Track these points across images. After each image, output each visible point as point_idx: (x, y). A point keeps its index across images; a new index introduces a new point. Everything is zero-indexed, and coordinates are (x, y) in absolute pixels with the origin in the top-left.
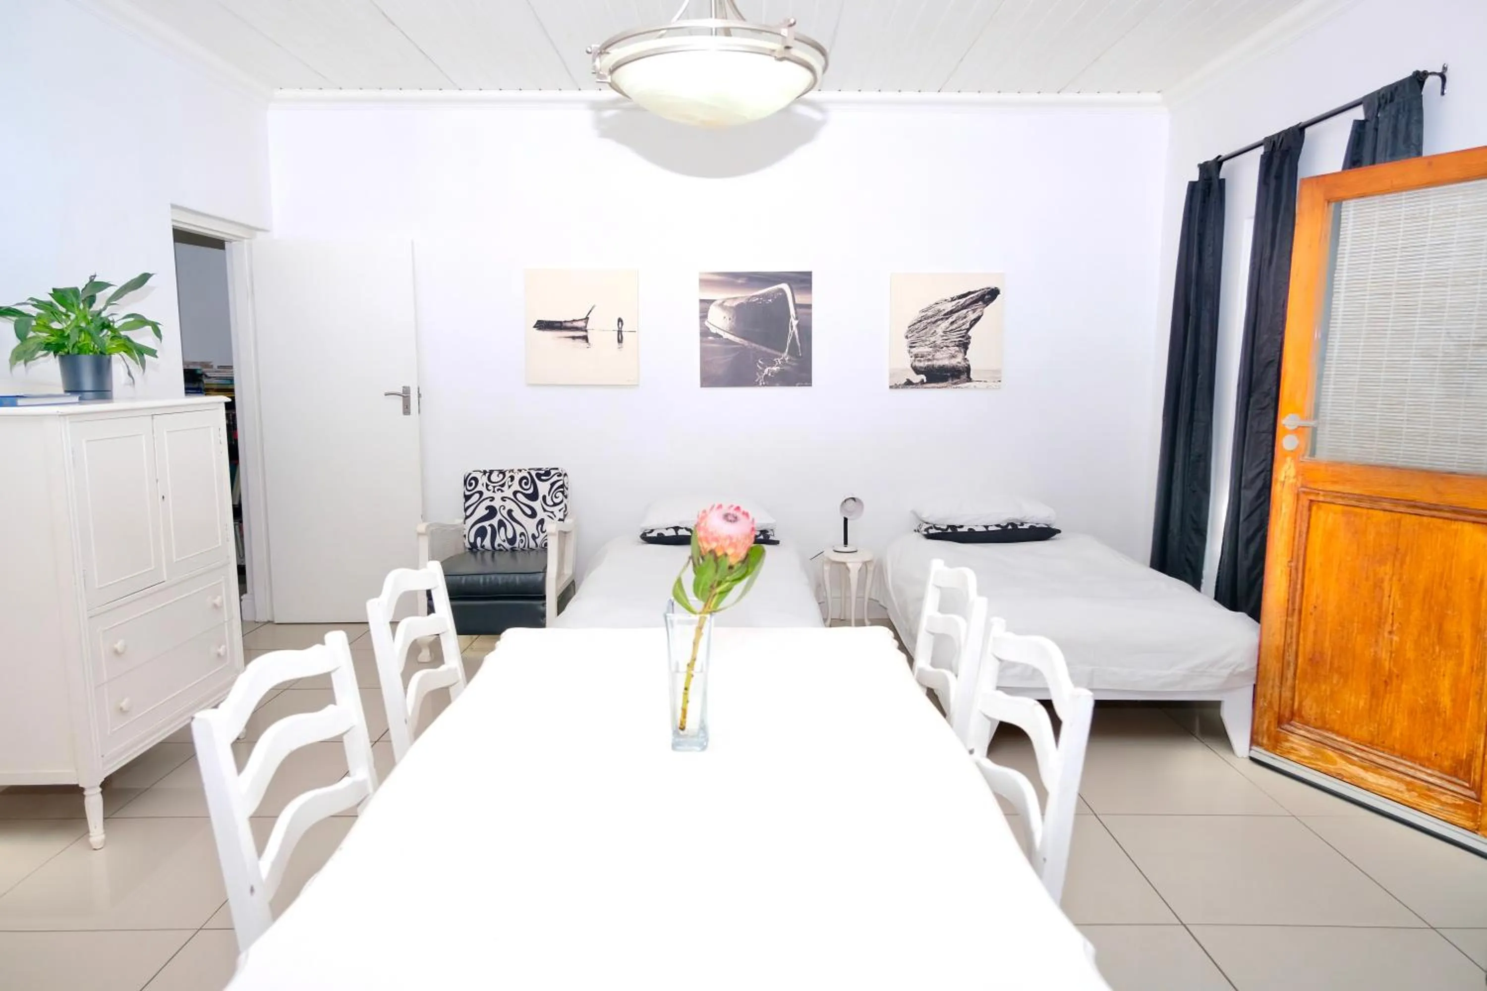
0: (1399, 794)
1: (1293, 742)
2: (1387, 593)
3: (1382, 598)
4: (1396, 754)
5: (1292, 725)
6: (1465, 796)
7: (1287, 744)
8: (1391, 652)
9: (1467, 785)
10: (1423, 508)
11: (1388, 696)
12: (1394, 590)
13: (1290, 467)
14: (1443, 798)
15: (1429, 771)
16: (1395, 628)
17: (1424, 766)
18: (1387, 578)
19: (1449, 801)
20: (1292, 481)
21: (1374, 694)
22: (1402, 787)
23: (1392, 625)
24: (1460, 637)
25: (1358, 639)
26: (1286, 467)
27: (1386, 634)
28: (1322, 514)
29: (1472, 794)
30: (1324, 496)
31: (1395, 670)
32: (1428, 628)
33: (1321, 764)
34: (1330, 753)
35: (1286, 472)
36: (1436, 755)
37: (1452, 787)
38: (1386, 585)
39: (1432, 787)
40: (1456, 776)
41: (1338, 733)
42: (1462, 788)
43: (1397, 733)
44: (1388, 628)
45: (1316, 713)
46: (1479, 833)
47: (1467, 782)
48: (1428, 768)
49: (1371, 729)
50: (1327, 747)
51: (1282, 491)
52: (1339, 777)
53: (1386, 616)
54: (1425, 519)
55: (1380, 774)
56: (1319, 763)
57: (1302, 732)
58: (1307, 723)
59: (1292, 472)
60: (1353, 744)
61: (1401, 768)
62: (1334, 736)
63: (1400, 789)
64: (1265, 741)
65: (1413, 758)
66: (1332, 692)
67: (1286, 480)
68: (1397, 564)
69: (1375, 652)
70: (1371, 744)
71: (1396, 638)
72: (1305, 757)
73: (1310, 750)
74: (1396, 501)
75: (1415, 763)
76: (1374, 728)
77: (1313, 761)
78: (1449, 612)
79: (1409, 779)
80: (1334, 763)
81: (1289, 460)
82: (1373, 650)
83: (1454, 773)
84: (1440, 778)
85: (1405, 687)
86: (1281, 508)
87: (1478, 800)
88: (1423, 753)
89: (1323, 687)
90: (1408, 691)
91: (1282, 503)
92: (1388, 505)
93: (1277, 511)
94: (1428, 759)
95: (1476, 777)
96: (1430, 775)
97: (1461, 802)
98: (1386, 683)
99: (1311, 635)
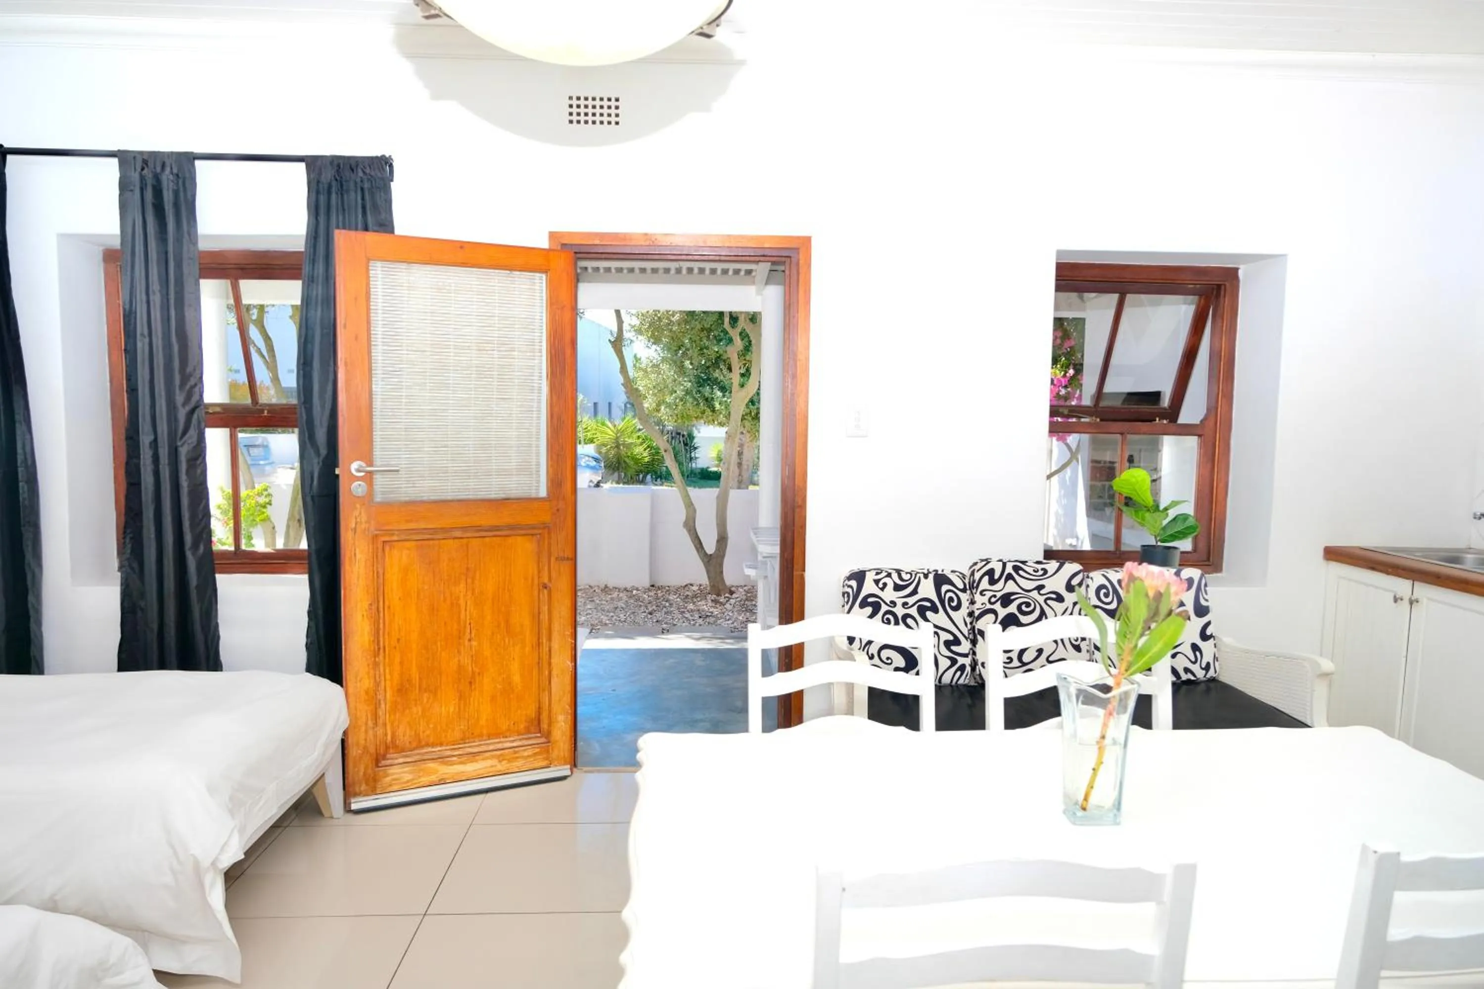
0: (494, 769)
1: (393, 774)
2: (463, 608)
3: (460, 613)
4: (485, 738)
5: (388, 759)
6: (538, 744)
7: (388, 779)
8: (472, 657)
9: (539, 735)
10: (486, 531)
11: (473, 694)
12: (469, 603)
13: (361, 514)
14: (526, 754)
15: (512, 739)
16: (473, 635)
17: (506, 737)
18: (462, 595)
19: (530, 753)
20: (366, 527)
21: (461, 697)
22: (494, 762)
23: (471, 633)
24: (522, 626)
25: (443, 654)
26: (356, 513)
27: (466, 642)
28: (395, 552)
29: (543, 740)
30: (398, 535)
31: (477, 670)
32: (499, 626)
33: (425, 780)
34: (431, 765)
35: (356, 518)
36: (514, 724)
37: (530, 742)
38: (462, 602)
39: (516, 749)
40: (531, 733)
41: (433, 745)
42: (538, 739)
43: (483, 722)
44: (467, 636)
45: (410, 736)
46: (552, 766)
47: (538, 733)
48: (510, 737)
49: (462, 727)
50: (427, 761)
51: (354, 539)
52: (442, 782)
53: (465, 627)
54: (487, 539)
55: (476, 761)
56: (423, 779)
57: (401, 760)
58: (403, 751)
59: (364, 518)
60: (448, 748)
61: (491, 747)
62: (430, 749)
63: (493, 764)
64: (363, 787)
65: (497, 735)
66: (423, 711)
67: (358, 527)
68: (469, 581)
69: (459, 661)
70: (463, 740)
71: (474, 643)
72: (408, 782)
73: (410, 772)
74: (464, 529)
75: (500, 738)
76: (465, 726)
77: (415, 781)
78: (513, 609)
79: (499, 753)
80: (436, 772)
81: (358, 506)
82: (456, 660)
83: (528, 731)
84: (520, 740)
85: (486, 680)
86: (355, 554)
87: (549, 742)
88: (504, 728)
89: (414, 710)
90: (488, 683)
91: (355, 550)
92: (458, 534)
93: (350, 559)
94: (509, 730)
95: (545, 726)
96: (513, 741)
97: (537, 750)
98: (470, 683)
99: (397, 668)
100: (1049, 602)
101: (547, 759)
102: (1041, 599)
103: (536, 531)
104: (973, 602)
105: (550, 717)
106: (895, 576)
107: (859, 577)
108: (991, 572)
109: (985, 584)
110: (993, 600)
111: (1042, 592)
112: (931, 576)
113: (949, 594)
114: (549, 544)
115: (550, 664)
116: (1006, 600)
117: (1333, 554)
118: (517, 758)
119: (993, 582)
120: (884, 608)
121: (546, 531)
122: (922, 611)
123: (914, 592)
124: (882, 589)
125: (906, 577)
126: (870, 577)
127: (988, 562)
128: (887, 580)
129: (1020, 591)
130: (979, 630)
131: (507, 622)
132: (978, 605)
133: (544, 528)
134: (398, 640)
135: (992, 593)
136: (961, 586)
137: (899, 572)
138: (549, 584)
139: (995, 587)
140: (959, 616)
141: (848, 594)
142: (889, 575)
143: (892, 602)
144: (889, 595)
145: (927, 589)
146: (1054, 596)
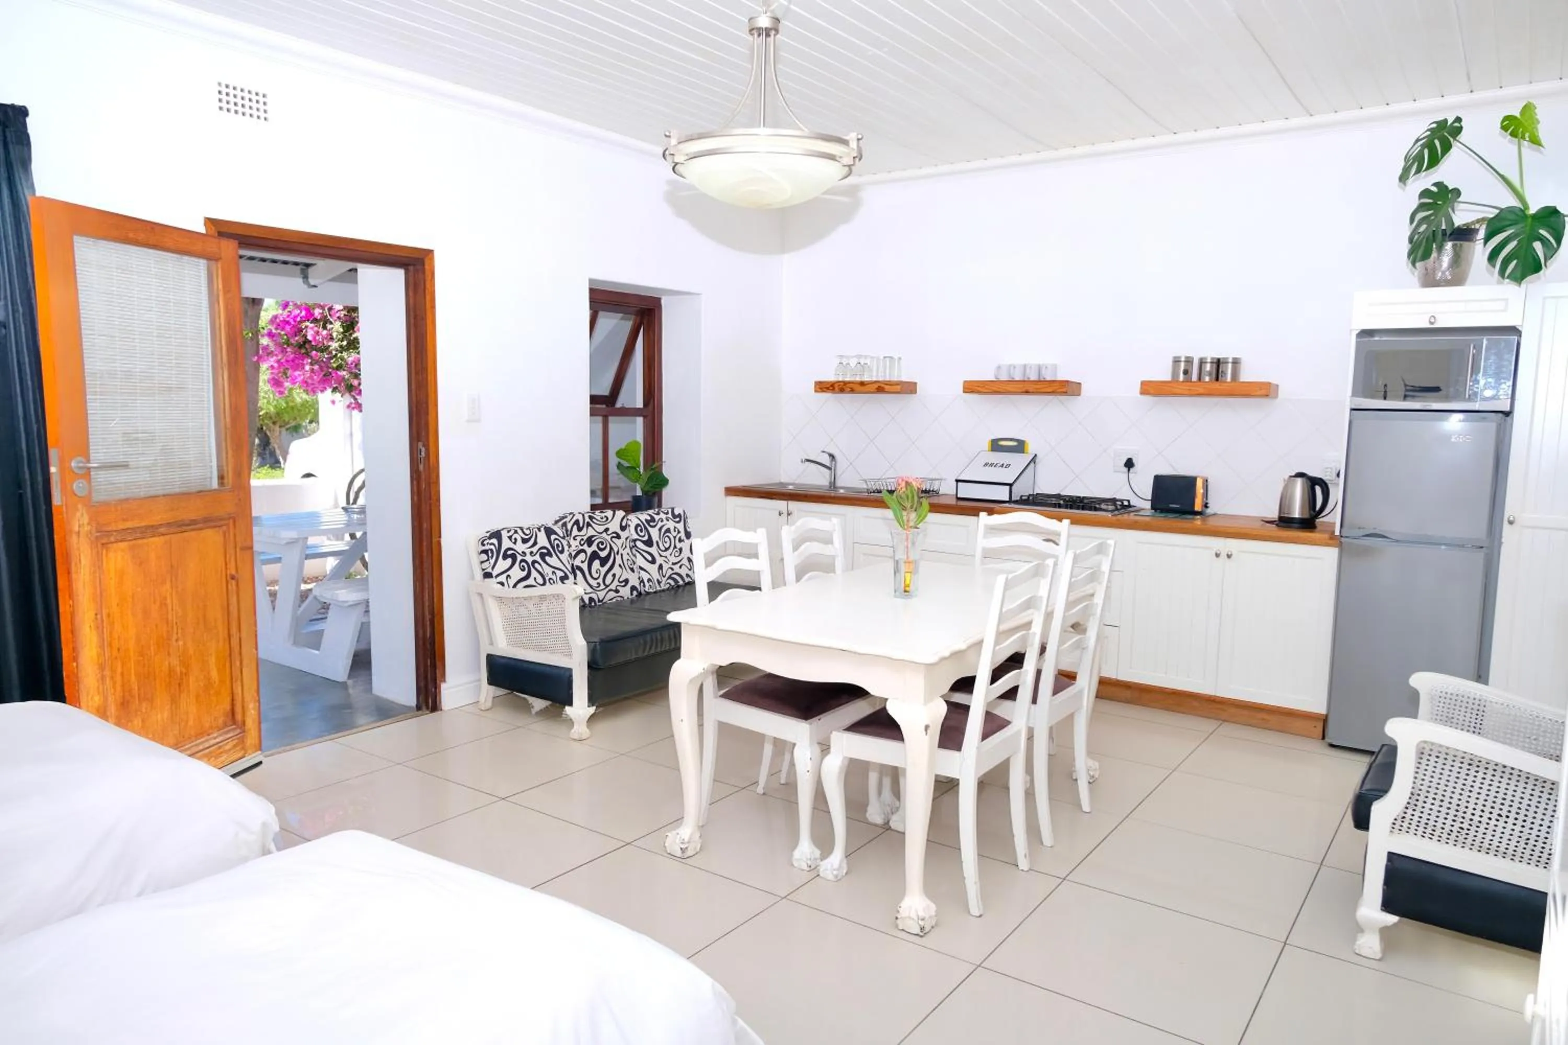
2: (170, 608)
3: (167, 613)
6: (235, 736)
8: (179, 656)
9: (234, 727)
11: (182, 696)
12: (174, 602)
13: (82, 515)
14: (227, 747)
15: (215, 735)
16: (179, 635)
17: (210, 734)
18: (168, 594)
19: (230, 746)
20: (87, 528)
21: (173, 701)
23: (177, 633)
24: (215, 620)
25: (156, 658)
26: (78, 514)
27: (174, 643)
28: (111, 555)
29: (239, 731)
30: (114, 536)
31: (184, 671)
32: (198, 622)
35: (79, 521)
36: (214, 720)
37: (230, 735)
38: (169, 601)
39: (220, 745)
40: (228, 727)
42: (234, 731)
43: (193, 723)
44: (175, 637)
46: (247, 754)
47: (234, 725)
48: (213, 733)
49: (175, 732)
51: (78, 543)
53: (172, 627)
54: (186, 534)
59: (86, 519)
61: (201, 747)
65: (205, 732)
66: (143, 721)
67: (81, 529)
68: (174, 579)
69: (169, 664)
71: (181, 643)
74: (169, 525)
75: (206, 736)
76: (177, 729)
78: (208, 604)
79: (207, 751)
81: (80, 506)
82: (167, 663)
83: (225, 725)
84: (220, 735)
85: (192, 679)
86: (80, 560)
87: (244, 732)
88: (207, 725)
89: (135, 722)
90: (194, 683)
91: (80, 555)
92: (162, 530)
93: (76, 564)
94: (211, 727)
95: (239, 717)
96: (215, 738)
97: (235, 742)
98: (179, 685)
99: (118, 678)
100: (613, 539)
101: (243, 748)
102: (608, 538)
103: (222, 522)
104: (570, 546)
105: (243, 707)
106: (519, 531)
107: (497, 535)
108: (577, 522)
109: (575, 532)
110: (582, 542)
111: (609, 533)
112: (542, 529)
113: (557, 542)
114: (235, 535)
115: (240, 654)
116: (590, 541)
117: (732, 491)
118: (222, 753)
119: (580, 529)
120: (519, 558)
121: (231, 521)
122: (543, 556)
123: (535, 543)
124: (515, 543)
125: (527, 532)
126: (505, 534)
127: (574, 515)
128: (516, 536)
129: (596, 534)
130: (577, 566)
131: (204, 616)
132: (573, 548)
133: (230, 518)
134: (119, 650)
135: (581, 538)
136: (562, 535)
137: (521, 529)
138: (236, 575)
139: (581, 533)
140: (564, 557)
141: (492, 550)
142: (516, 532)
143: (523, 552)
144: (520, 547)
145: (542, 540)
146: (614, 535)
